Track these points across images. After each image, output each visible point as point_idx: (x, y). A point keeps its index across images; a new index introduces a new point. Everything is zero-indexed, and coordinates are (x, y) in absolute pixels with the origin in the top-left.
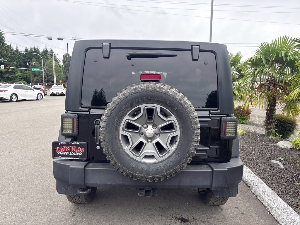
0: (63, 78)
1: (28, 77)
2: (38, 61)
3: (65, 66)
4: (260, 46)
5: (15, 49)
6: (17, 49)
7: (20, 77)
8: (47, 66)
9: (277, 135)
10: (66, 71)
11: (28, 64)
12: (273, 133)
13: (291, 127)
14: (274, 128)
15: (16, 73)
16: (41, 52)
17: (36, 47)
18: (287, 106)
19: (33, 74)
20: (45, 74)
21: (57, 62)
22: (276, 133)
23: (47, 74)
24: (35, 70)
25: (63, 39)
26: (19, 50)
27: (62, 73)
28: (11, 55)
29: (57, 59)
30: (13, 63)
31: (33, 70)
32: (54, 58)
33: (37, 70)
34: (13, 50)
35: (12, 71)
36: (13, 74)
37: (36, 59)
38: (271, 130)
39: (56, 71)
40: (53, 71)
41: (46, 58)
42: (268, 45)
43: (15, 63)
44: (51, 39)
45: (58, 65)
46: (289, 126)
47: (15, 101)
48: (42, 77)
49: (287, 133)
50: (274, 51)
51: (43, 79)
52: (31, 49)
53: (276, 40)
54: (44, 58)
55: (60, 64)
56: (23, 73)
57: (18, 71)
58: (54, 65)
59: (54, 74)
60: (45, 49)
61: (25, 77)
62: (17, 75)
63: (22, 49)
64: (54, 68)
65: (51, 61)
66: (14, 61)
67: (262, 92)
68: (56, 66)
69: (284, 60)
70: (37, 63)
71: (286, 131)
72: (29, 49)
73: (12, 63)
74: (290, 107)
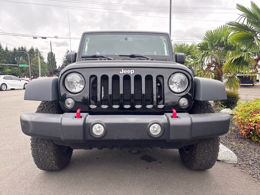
0: (47, 73)
1: (17, 72)
2: (25, 59)
3: (49, 62)
4: (206, 34)
5: (5, 49)
6: (6, 49)
7: (9, 73)
8: (33, 63)
9: (223, 107)
10: (50, 67)
11: (16, 59)
12: (219, 105)
13: (234, 100)
14: (220, 101)
15: (6, 69)
16: (28, 51)
17: (24, 47)
18: (229, 81)
19: (21, 70)
20: (31, 69)
21: (41, 60)
22: (222, 105)
23: (33, 69)
24: (22, 66)
25: (46, 38)
26: (8, 50)
27: (47, 69)
28: (1, 54)
29: (42, 57)
30: (4, 61)
31: (20, 65)
32: (40, 56)
33: (24, 66)
34: (3, 49)
35: (2, 68)
36: (3, 71)
37: (24, 57)
38: (218, 103)
39: (41, 67)
40: (38, 67)
41: (32, 56)
42: (212, 32)
43: (5, 60)
44: (36, 38)
45: (43, 62)
46: (233, 100)
47: (4, 90)
48: (29, 72)
49: (231, 105)
50: (216, 37)
51: (29, 74)
52: (19, 48)
53: (218, 28)
54: (30, 55)
55: (45, 61)
56: (12, 70)
57: (8, 68)
58: (39, 61)
59: (39, 69)
60: (31, 48)
61: (14, 73)
62: (6, 71)
63: (11, 49)
64: (39, 64)
65: (37, 59)
66: (4, 59)
67: (209, 71)
68: (41, 63)
69: (225, 44)
70: (24, 61)
71: (230, 103)
72: (17, 48)
73: (2, 61)
74: (232, 82)
